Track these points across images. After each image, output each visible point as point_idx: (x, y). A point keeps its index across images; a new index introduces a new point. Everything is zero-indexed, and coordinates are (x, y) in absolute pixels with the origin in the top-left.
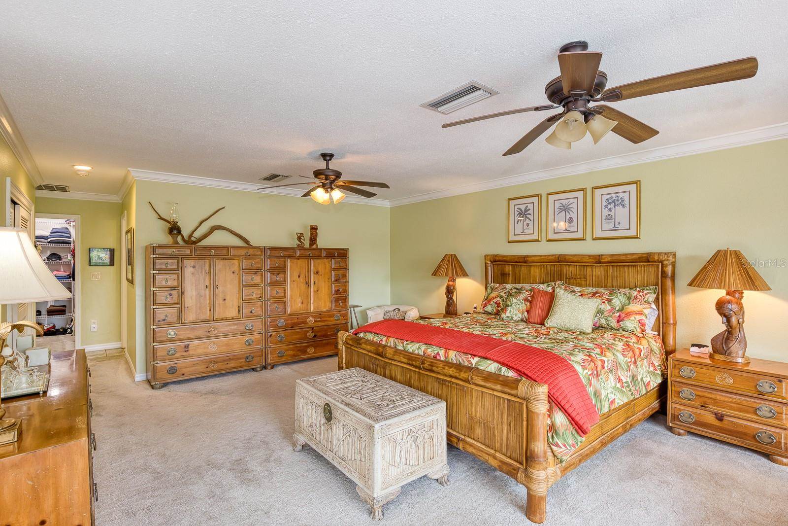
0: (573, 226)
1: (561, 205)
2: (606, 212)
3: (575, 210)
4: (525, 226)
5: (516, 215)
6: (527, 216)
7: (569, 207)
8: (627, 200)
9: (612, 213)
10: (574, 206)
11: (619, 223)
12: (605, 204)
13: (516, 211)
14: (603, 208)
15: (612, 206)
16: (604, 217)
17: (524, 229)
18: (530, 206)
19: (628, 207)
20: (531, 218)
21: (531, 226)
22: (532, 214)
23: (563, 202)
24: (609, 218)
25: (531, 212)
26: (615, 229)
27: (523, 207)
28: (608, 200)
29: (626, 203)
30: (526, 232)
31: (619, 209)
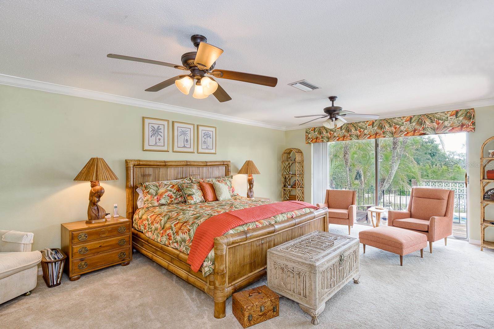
0: (188, 144)
1: (182, 131)
2: (203, 139)
3: (189, 135)
4: (157, 140)
5: (150, 131)
6: (159, 133)
7: (186, 133)
8: (212, 135)
9: (206, 141)
10: (189, 132)
11: (209, 146)
12: (203, 135)
13: (150, 128)
14: (202, 137)
15: (206, 137)
16: (203, 142)
17: (157, 142)
18: (161, 127)
19: (212, 138)
20: (162, 135)
21: (162, 141)
22: (163, 132)
23: (183, 129)
24: (205, 142)
25: (162, 131)
26: (207, 148)
27: (156, 126)
28: (204, 133)
29: (212, 136)
30: (158, 144)
31: (209, 138)
